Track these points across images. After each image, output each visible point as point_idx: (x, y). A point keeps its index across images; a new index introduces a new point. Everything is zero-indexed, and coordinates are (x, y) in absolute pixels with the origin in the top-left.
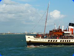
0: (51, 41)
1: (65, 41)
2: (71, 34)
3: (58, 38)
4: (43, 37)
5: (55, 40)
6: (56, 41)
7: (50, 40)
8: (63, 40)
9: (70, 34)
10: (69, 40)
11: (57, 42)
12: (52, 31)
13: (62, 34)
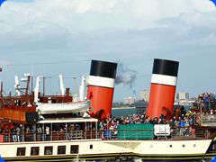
2: (86, 114)
13: (24, 120)
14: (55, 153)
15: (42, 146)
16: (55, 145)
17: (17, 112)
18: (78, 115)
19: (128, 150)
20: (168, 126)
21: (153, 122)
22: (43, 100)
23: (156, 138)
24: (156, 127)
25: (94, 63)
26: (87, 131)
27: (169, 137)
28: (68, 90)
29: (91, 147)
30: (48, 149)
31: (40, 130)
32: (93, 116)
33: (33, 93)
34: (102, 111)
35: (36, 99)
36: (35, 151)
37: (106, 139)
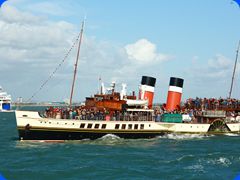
0: (90, 126)
1: (130, 126)
2: (146, 107)
3: (108, 117)
4: (65, 115)
5: (101, 123)
6: (104, 126)
7: (87, 123)
8: (124, 123)
9: (143, 108)
10: (139, 123)
12: (92, 99)
13: (120, 108)
14: (133, 128)
15: (127, 123)
16: (133, 123)
20: (188, 116)
23: (183, 122)
24: (184, 116)
28: (134, 92)
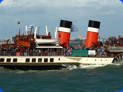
2: (57, 45)
5: (12, 58)
6: (15, 60)
8: (34, 57)
11: (18, 61)
13: (29, 46)
14: (43, 61)
15: (37, 58)
16: (43, 58)
17: (26, 43)
18: (54, 45)
19: (76, 61)
20: (94, 51)
21: (88, 49)
22: (38, 37)
23: (89, 56)
24: (89, 51)
25: (62, 21)
26: (58, 52)
27: (95, 56)
28: (49, 33)
29: (59, 59)
30: (40, 60)
31: (36, 51)
32: (60, 45)
33: (34, 34)
34: (65, 43)
35: (35, 37)
36: (34, 60)
37: (66, 56)
